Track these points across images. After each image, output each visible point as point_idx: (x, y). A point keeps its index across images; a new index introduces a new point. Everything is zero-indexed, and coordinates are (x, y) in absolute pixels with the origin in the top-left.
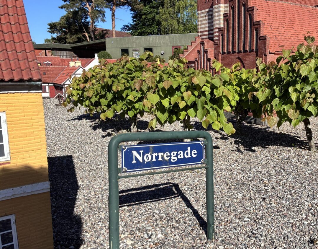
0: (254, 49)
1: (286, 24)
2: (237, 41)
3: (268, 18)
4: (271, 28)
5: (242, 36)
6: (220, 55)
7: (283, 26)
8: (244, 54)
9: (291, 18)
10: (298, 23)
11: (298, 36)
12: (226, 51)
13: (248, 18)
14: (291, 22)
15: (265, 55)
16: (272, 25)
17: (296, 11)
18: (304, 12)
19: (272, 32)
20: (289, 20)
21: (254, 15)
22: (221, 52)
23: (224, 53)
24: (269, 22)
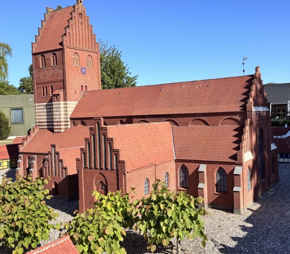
0: (115, 168)
1: (134, 144)
2: (98, 160)
3: (122, 142)
4: (125, 151)
5: (103, 157)
6: (82, 168)
7: (132, 146)
8: (106, 171)
9: (136, 138)
10: (141, 141)
11: (143, 152)
12: (88, 167)
13: (108, 145)
14: (137, 142)
15: (125, 174)
16: (125, 147)
17: (138, 131)
18: (143, 130)
19: (126, 153)
20: (135, 140)
21: (113, 144)
22: (83, 166)
23: (86, 168)
24: (123, 146)
